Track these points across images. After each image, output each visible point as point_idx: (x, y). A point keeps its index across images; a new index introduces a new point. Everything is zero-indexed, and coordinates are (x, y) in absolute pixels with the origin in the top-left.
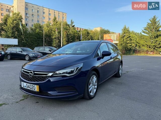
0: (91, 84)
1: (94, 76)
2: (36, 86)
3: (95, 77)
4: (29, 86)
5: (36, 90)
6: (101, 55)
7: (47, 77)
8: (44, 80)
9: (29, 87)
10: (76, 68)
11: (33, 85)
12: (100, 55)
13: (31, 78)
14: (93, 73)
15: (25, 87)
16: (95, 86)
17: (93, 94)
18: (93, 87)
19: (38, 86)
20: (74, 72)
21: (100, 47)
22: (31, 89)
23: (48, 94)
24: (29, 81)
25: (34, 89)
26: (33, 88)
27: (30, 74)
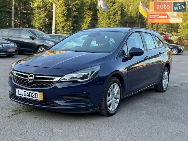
0: (110, 96)
1: (116, 85)
2: (38, 93)
3: (117, 87)
4: (29, 93)
5: (38, 99)
6: (129, 54)
7: (54, 82)
8: (49, 86)
9: (28, 96)
10: (90, 72)
11: (35, 92)
12: (127, 54)
13: (30, 83)
14: (114, 79)
15: (21, 96)
16: (116, 99)
17: (113, 110)
18: (114, 99)
19: (42, 93)
20: (88, 77)
21: (127, 42)
22: (32, 98)
23: (54, 104)
24: (27, 86)
25: (36, 97)
26: (34, 96)
27: (29, 78)
